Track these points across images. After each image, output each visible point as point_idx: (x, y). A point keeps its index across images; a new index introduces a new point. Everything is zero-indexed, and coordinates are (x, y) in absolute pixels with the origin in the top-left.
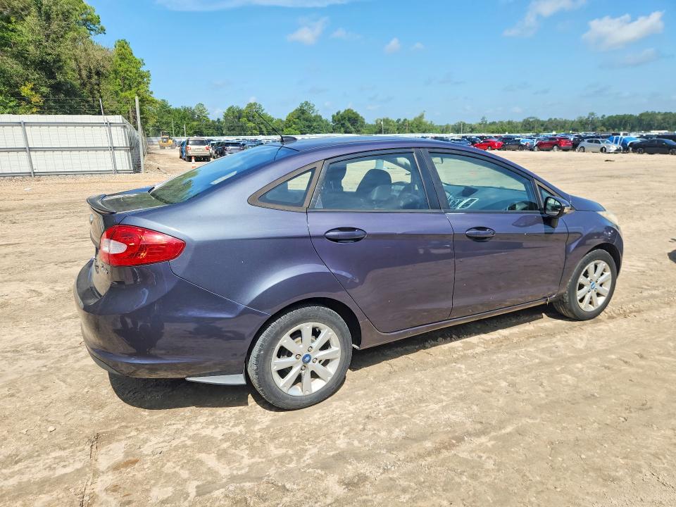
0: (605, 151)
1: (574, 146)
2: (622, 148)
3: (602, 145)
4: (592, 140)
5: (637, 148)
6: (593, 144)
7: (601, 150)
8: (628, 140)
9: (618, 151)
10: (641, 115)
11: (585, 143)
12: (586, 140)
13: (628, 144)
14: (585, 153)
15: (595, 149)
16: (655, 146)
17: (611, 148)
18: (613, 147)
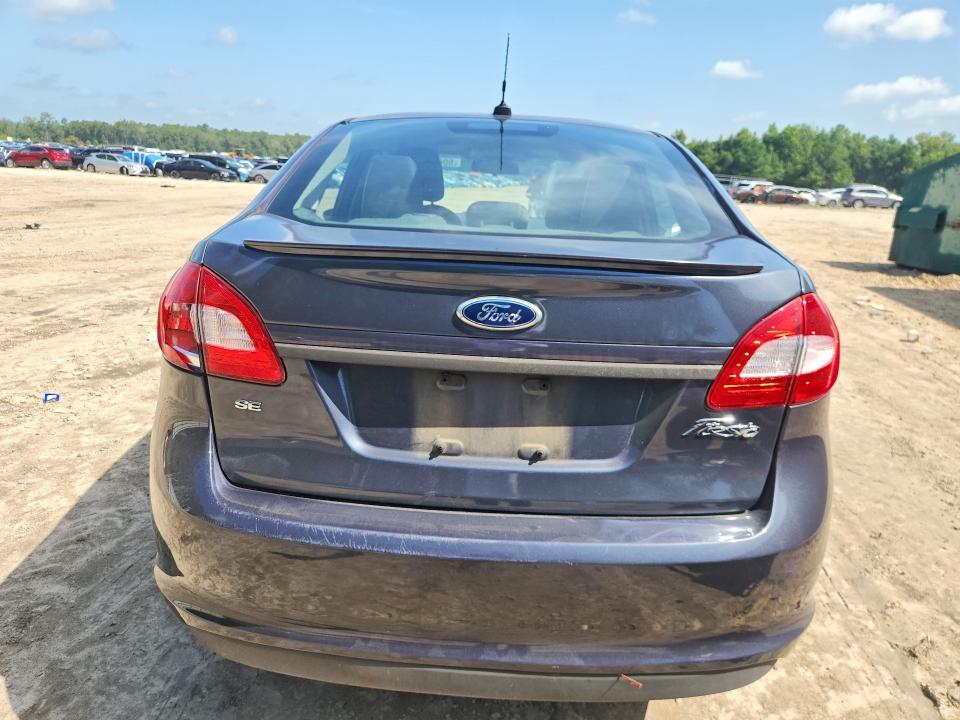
0: (127, 173)
1: (76, 162)
2: (148, 170)
3: (121, 163)
4: (103, 154)
5: (168, 170)
6: (106, 161)
7: (122, 170)
8: (152, 159)
9: (143, 174)
10: (118, 124)
11: (93, 159)
12: (94, 155)
13: (154, 165)
14: (96, 174)
15: (109, 169)
16: (193, 169)
17: (134, 169)
18: (138, 168)
